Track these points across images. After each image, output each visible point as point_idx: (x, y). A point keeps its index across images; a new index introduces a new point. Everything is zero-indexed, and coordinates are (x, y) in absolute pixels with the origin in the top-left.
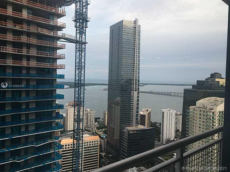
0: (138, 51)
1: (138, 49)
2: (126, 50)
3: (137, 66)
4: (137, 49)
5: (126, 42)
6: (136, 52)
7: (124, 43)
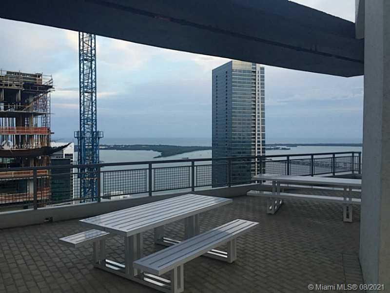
0: (260, 113)
1: (260, 109)
2: (240, 112)
3: (261, 138)
4: (258, 110)
5: (240, 98)
6: (257, 115)
7: (234, 101)
